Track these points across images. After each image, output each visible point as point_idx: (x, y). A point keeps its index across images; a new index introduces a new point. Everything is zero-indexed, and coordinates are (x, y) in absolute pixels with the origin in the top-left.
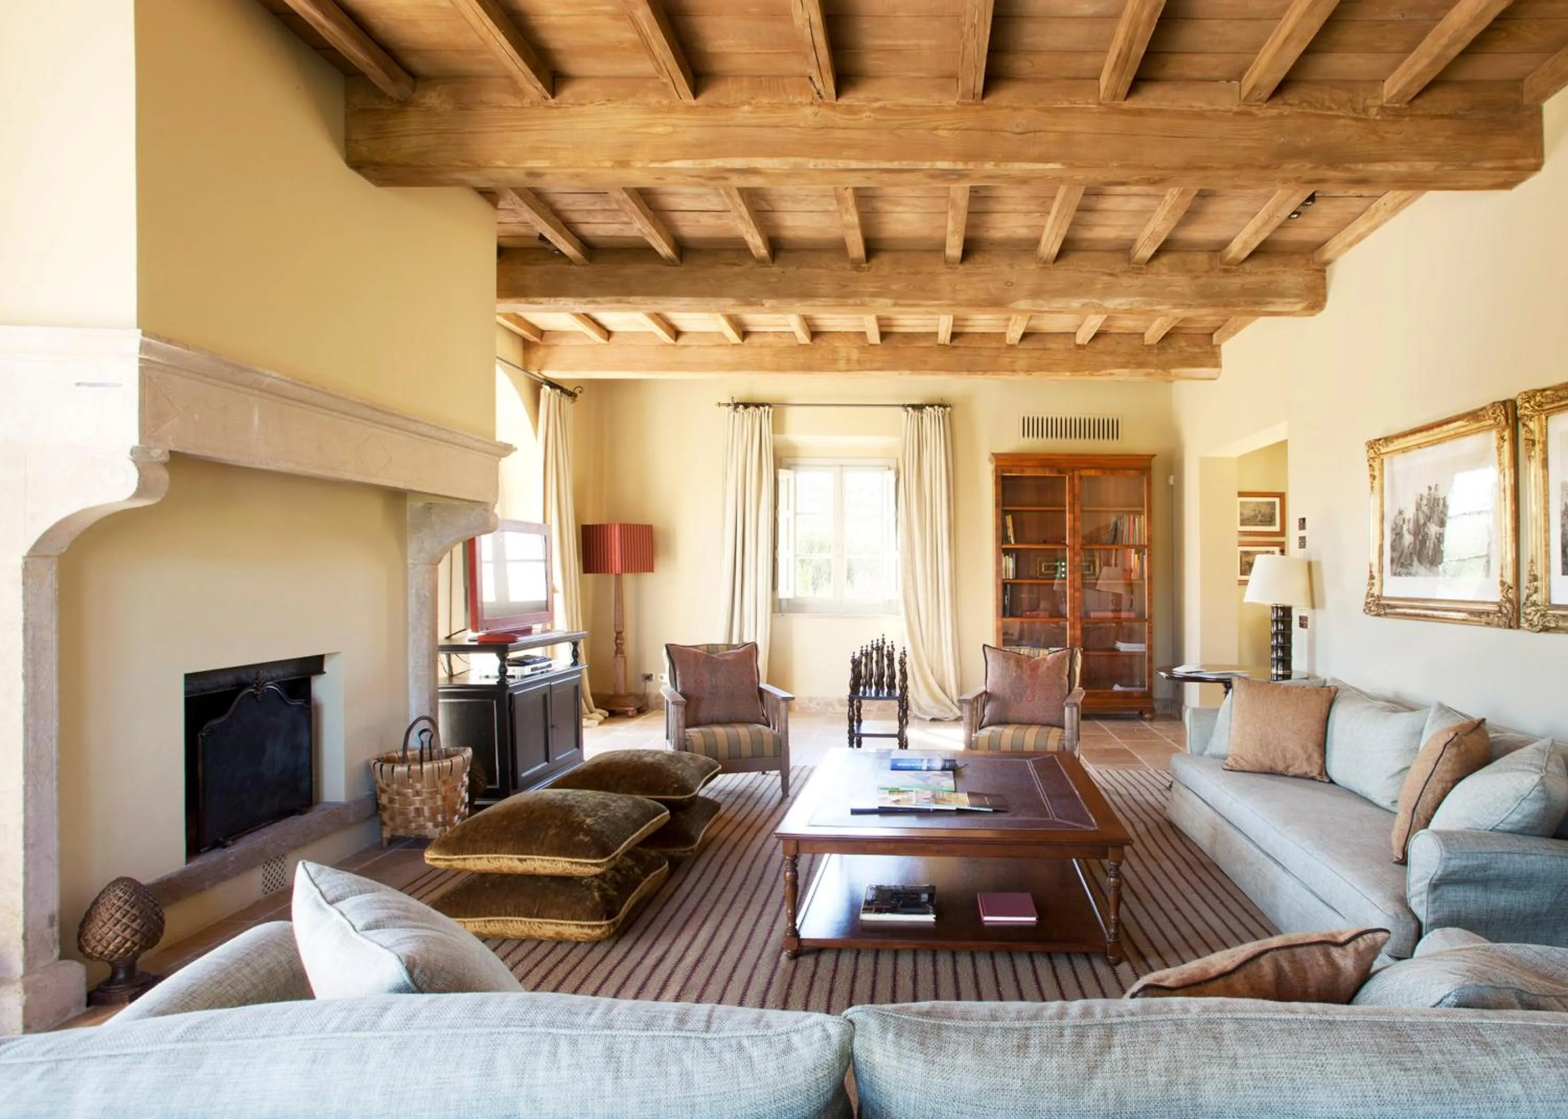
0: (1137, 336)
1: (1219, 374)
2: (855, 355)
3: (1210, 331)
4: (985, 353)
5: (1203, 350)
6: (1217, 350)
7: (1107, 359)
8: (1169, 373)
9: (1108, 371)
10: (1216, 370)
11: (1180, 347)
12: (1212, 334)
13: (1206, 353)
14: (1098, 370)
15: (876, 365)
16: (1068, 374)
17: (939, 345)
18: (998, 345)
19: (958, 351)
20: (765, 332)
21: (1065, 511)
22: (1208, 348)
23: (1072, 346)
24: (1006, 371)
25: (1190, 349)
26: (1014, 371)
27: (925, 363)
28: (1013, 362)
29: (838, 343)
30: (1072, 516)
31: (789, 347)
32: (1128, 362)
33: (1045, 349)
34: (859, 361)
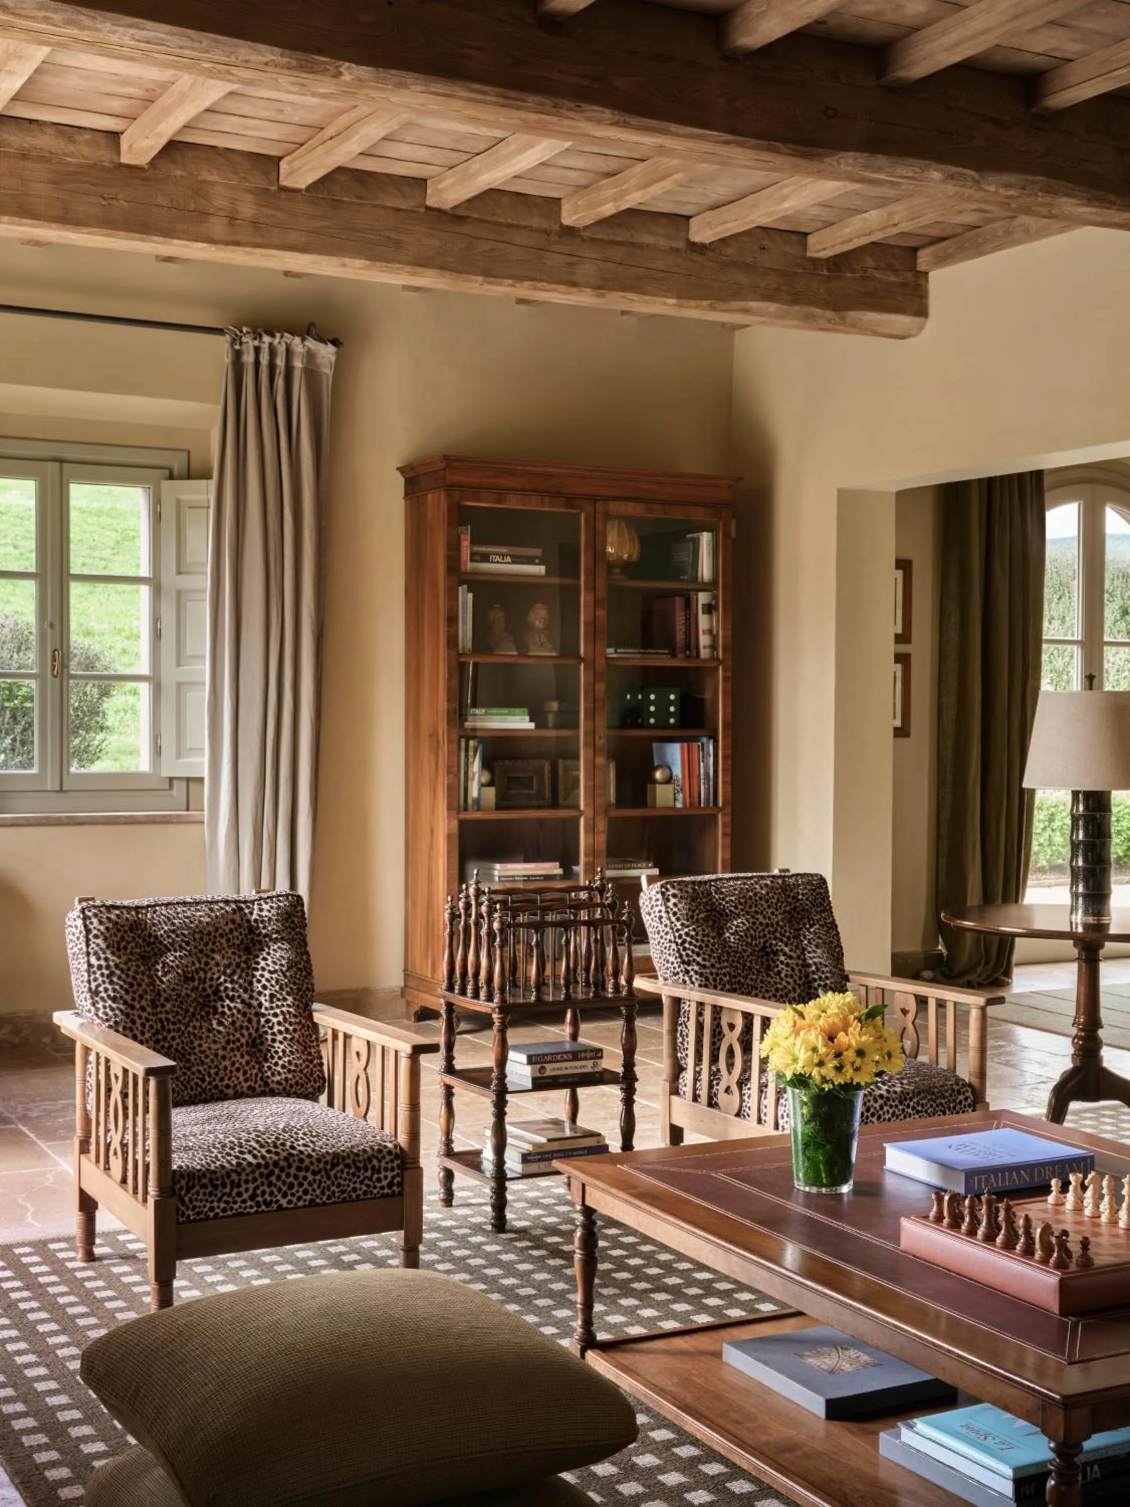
0: (794, 238)
1: (921, 328)
2: (247, 209)
3: (913, 243)
4: (521, 238)
5: (900, 280)
6: (922, 282)
7: (743, 279)
8: (843, 318)
9: (741, 304)
10: (919, 320)
11: (864, 270)
12: (915, 250)
13: (904, 285)
14: (725, 300)
15: (294, 237)
16: (672, 301)
17: (428, 208)
18: (545, 225)
19: (465, 229)
20: (31, 121)
21: (578, 588)
22: (909, 276)
23: (680, 245)
24: (560, 282)
25: (878, 275)
26: (573, 284)
27: (398, 245)
28: (571, 264)
29: (210, 176)
30: (591, 597)
31: (93, 166)
32: (778, 290)
33: (633, 245)
34: (255, 224)
